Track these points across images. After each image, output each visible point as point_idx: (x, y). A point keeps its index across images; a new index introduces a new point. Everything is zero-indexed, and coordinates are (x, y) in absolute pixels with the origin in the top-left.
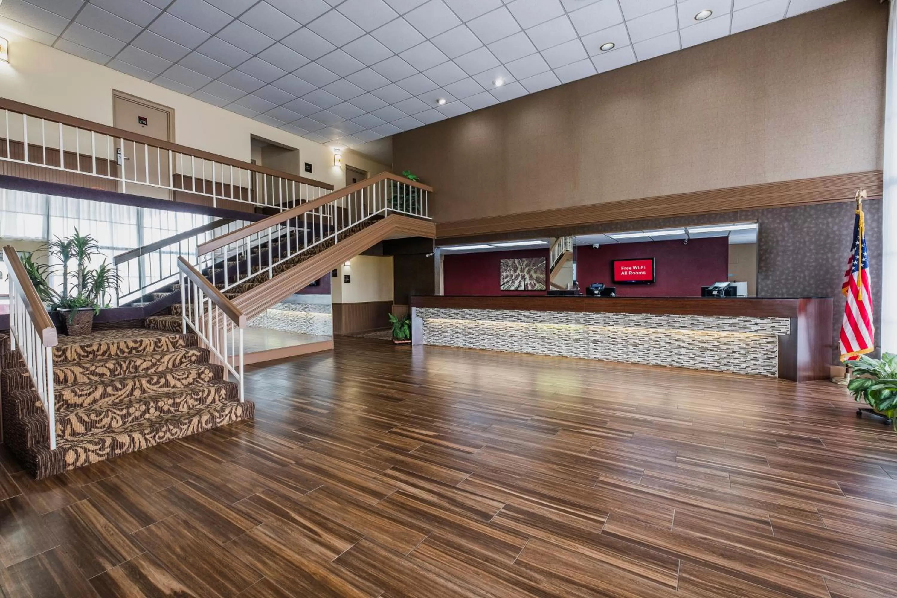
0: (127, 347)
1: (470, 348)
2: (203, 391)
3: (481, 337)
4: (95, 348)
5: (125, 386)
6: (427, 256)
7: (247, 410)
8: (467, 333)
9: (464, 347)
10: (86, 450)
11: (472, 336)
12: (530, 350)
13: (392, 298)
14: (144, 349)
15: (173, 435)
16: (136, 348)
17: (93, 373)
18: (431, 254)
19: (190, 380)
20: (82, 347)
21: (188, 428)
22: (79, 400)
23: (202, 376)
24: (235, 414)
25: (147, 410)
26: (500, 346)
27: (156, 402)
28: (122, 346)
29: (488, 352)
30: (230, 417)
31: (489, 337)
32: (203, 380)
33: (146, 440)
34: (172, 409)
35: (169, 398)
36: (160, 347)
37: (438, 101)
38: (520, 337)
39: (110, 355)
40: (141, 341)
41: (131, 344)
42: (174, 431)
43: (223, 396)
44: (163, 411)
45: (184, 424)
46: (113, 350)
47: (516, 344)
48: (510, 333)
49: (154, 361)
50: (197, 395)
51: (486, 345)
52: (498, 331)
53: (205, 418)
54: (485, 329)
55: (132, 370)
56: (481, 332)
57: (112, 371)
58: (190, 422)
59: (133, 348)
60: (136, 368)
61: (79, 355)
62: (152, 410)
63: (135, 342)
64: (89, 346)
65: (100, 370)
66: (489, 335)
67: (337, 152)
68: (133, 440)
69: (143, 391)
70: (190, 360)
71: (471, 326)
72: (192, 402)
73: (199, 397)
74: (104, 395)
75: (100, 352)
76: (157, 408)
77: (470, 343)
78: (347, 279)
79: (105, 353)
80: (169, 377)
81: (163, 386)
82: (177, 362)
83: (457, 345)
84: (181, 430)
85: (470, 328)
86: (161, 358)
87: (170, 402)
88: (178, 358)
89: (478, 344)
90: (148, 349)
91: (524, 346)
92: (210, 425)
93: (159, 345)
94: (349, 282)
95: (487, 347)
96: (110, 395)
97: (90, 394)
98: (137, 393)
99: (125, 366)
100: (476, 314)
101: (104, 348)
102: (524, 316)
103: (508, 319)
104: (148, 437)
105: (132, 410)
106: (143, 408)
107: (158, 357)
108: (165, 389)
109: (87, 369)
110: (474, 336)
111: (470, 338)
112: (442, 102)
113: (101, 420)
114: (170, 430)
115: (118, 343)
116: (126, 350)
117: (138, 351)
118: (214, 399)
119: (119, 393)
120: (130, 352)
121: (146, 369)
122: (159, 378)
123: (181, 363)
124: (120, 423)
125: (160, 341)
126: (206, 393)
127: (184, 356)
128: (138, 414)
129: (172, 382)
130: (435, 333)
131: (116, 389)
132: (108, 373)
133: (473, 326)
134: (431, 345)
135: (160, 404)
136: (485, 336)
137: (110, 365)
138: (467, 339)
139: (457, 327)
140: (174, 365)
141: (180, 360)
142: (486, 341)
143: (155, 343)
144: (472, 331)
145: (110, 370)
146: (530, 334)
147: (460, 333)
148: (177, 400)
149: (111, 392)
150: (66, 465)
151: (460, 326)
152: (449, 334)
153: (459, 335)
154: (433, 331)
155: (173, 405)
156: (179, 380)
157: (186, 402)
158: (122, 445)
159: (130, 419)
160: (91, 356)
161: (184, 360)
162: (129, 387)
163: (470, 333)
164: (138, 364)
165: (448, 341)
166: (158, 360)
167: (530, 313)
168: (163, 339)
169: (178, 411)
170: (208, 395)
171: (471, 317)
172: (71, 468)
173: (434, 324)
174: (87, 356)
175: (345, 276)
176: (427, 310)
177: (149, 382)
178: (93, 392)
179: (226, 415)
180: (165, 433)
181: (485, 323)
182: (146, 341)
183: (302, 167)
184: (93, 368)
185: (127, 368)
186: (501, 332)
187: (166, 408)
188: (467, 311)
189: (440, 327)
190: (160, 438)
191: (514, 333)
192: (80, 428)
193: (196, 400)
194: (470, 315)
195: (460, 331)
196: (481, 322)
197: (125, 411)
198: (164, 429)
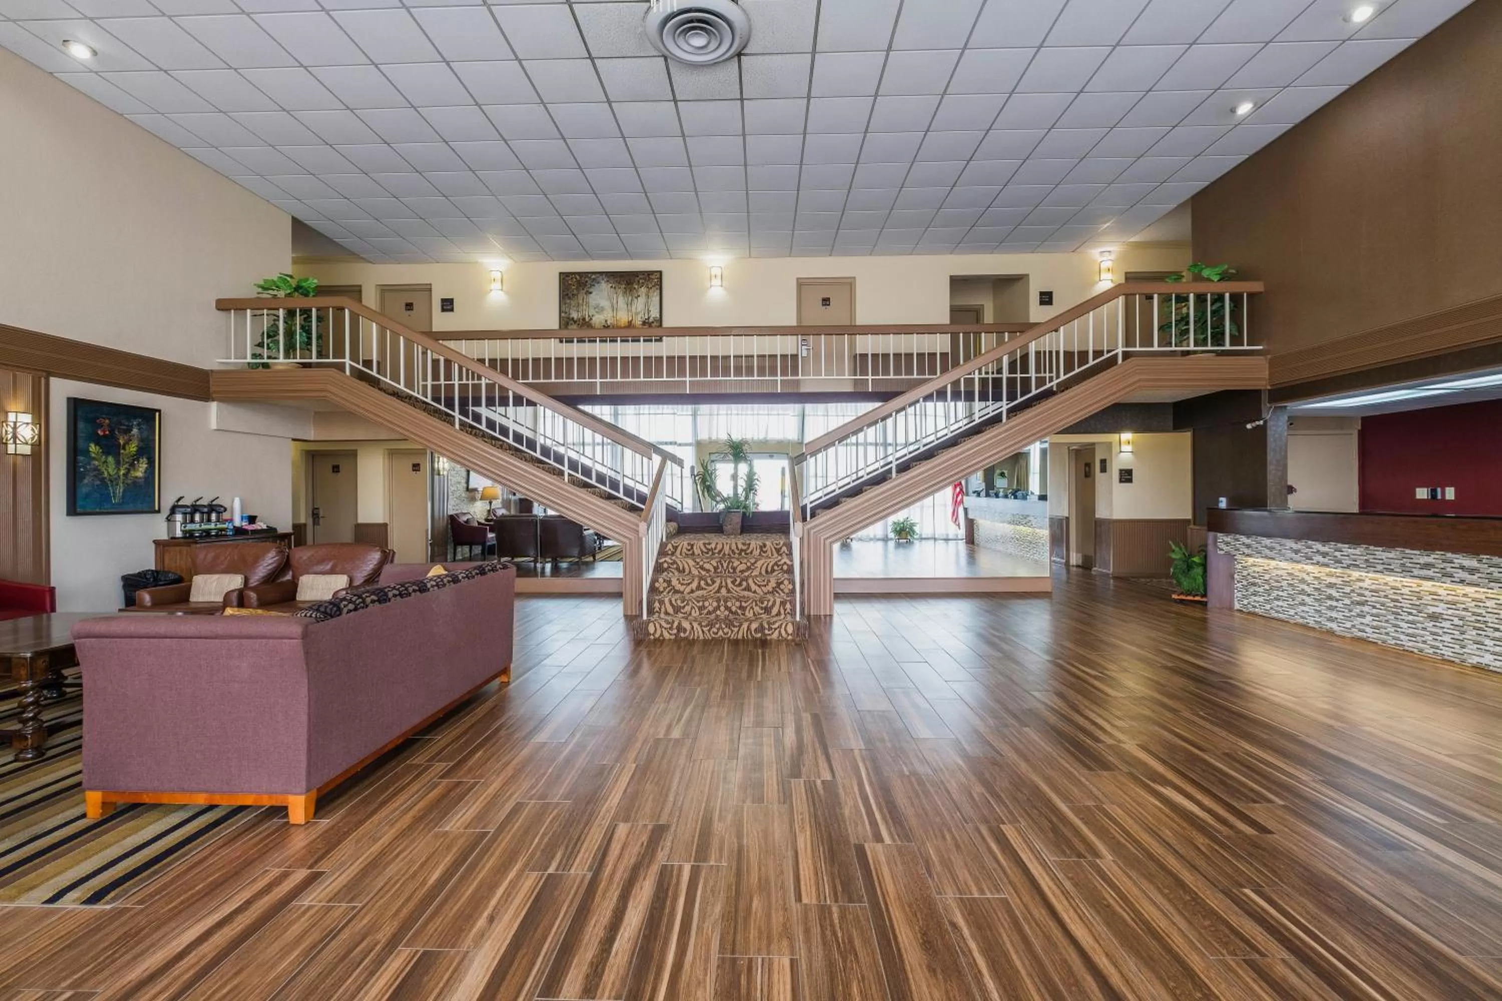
0: (737, 548)
1: (1331, 632)
2: (768, 601)
3: (1357, 609)
4: (713, 546)
5: (714, 582)
6: (1249, 426)
7: (798, 629)
8: (1323, 595)
9: (1317, 627)
10: (661, 626)
11: (1334, 603)
12: (1487, 659)
13: (1189, 516)
14: (751, 553)
15: (725, 634)
16: (745, 551)
17: (702, 568)
18: (1261, 422)
19: (770, 588)
20: (704, 544)
21: (738, 632)
22: (682, 588)
23: (782, 587)
24: (785, 630)
25: (718, 608)
26: (1402, 637)
27: (726, 601)
28: (734, 547)
29: (1372, 647)
30: (780, 632)
31: (1375, 611)
32: (782, 590)
33: (703, 632)
34: (739, 611)
35: (738, 600)
36: (765, 552)
37: (1233, 111)
38: (1456, 621)
39: (724, 554)
40: (749, 544)
41: (740, 546)
42: (726, 630)
43: (788, 610)
44: (731, 612)
45: (734, 626)
46: (727, 550)
47: (1447, 638)
48: (1431, 610)
49: (749, 564)
50: (762, 603)
51: (1368, 629)
52: (1397, 601)
53: (754, 626)
54: (1367, 593)
55: (731, 571)
56: (1358, 599)
57: (716, 568)
58: (740, 626)
59: (742, 550)
60: (734, 569)
61: (702, 552)
62: (722, 608)
63: (744, 544)
64: (709, 544)
65: (707, 566)
66: (1374, 607)
67: (1106, 257)
68: (693, 628)
69: (729, 591)
70: (782, 569)
71: (1333, 580)
72: (757, 609)
73: (764, 606)
74: (699, 588)
75: (717, 551)
76: (727, 608)
77: (1331, 619)
78: (1126, 476)
79: (720, 551)
80: (750, 581)
81: (745, 589)
82: (769, 569)
83: (1301, 621)
84: (732, 631)
85: (1331, 586)
86: (755, 562)
87: (738, 604)
88: (771, 565)
89: (1348, 625)
90: (754, 553)
91: (1471, 648)
92: (759, 635)
93: (764, 549)
94: (1130, 481)
95: (1370, 634)
96: (703, 589)
97: (689, 584)
98: (723, 591)
99: (725, 565)
100: (1337, 554)
101: (719, 547)
102: (1462, 568)
103: (1416, 572)
104: (705, 629)
105: (706, 604)
106: (715, 604)
107: (753, 561)
108: (746, 593)
109: (698, 564)
110: (1340, 604)
111: (1331, 608)
112: (1244, 108)
113: (684, 607)
114: (723, 629)
115: (731, 544)
116: (737, 552)
117: (746, 554)
118: (779, 611)
119: (711, 588)
120: (740, 554)
121: (742, 572)
122: (742, 580)
123: (773, 571)
124: (698, 613)
125: (765, 546)
126: (770, 604)
127: (776, 564)
128: (711, 608)
129: (754, 587)
130: (1257, 589)
131: (707, 584)
132: (713, 570)
133: (1339, 581)
134: (1249, 613)
135: (729, 604)
136: (1366, 609)
137: (714, 563)
138: (1323, 609)
139: (1303, 581)
140: (767, 572)
141: (773, 567)
142: (1368, 619)
143: (761, 547)
144: (1333, 592)
145: (714, 567)
146: (1490, 618)
147: (1309, 595)
148: (743, 604)
149: (704, 586)
150: (649, 634)
151: (1309, 579)
152: (1284, 594)
153: (1308, 600)
154: (1254, 584)
155: (741, 607)
156: (759, 586)
157: (752, 608)
158: (685, 631)
159: (706, 611)
160: (710, 553)
161: (776, 568)
162: (717, 585)
163: (1330, 598)
164: (735, 565)
165: (1282, 609)
166: (753, 564)
167: (1480, 561)
168: (768, 543)
169: (743, 614)
170: (773, 605)
171: (1326, 560)
172: (652, 637)
173: (1257, 569)
174: (707, 553)
175: (1121, 471)
176: (1237, 540)
177: (733, 583)
178: (691, 583)
179: (775, 629)
180: (718, 629)
181: (1368, 579)
182: (753, 544)
183: (1034, 298)
184: (701, 563)
185: (727, 567)
186: (1406, 604)
187: (734, 609)
188: (1318, 546)
189: (1267, 577)
190: (714, 633)
191: (1441, 608)
192: (670, 610)
193: (762, 608)
194: (1325, 555)
195: (1309, 590)
196: (1356, 574)
197: (701, 604)
198: (717, 626)
